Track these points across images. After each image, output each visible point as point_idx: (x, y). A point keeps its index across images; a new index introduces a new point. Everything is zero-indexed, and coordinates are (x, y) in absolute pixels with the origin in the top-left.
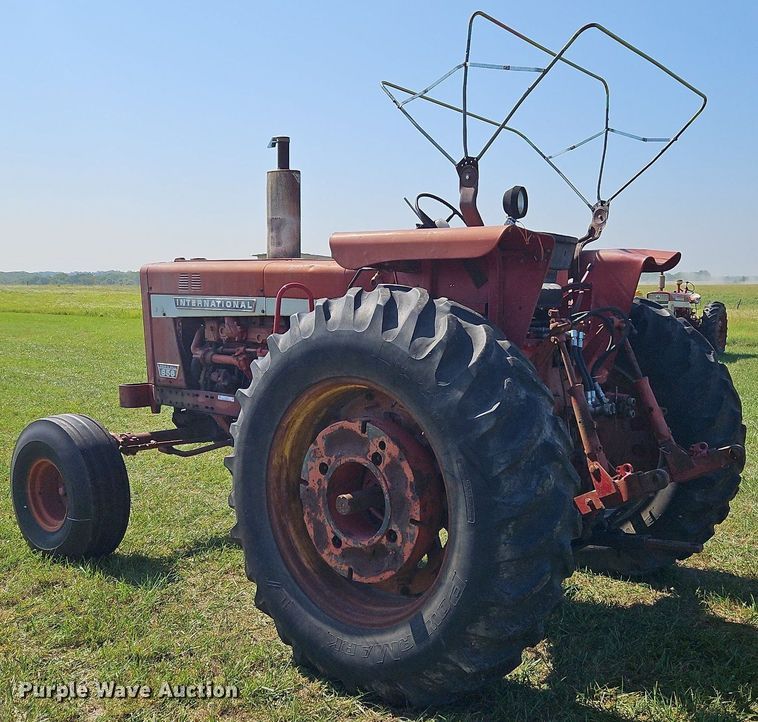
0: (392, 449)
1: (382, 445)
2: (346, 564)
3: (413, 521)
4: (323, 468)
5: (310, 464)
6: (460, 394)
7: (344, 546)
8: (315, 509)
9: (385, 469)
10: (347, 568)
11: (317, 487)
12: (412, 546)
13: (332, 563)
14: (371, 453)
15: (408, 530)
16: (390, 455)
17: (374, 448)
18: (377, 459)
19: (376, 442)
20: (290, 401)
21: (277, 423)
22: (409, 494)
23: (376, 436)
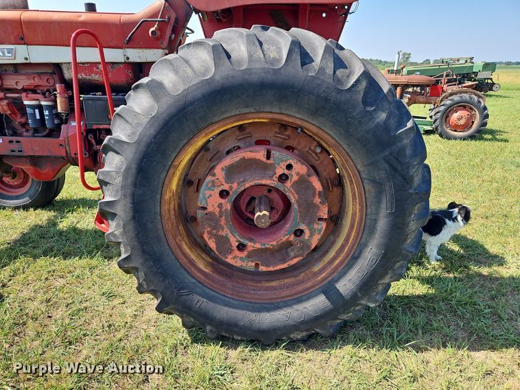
0: (300, 168)
1: (289, 167)
2: (252, 261)
3: (320, 219)
4: (223, 194)
5: (208, 193)
6: (383, 116)
7: (250, 249)
8: (217, 226)
9: (292, 185)
10: (253, 264)
11: (218, 210)
12: (319, 237)
13: (238, 264)
14: (277, 175)
15: (316, 226)
16: (298, 174)
17: (281, 170)
18: (283, 178)
19: (283, 165)
20: (185, 141)
21: (170, 163)
22: (317, 200)
23: (282, 161)
